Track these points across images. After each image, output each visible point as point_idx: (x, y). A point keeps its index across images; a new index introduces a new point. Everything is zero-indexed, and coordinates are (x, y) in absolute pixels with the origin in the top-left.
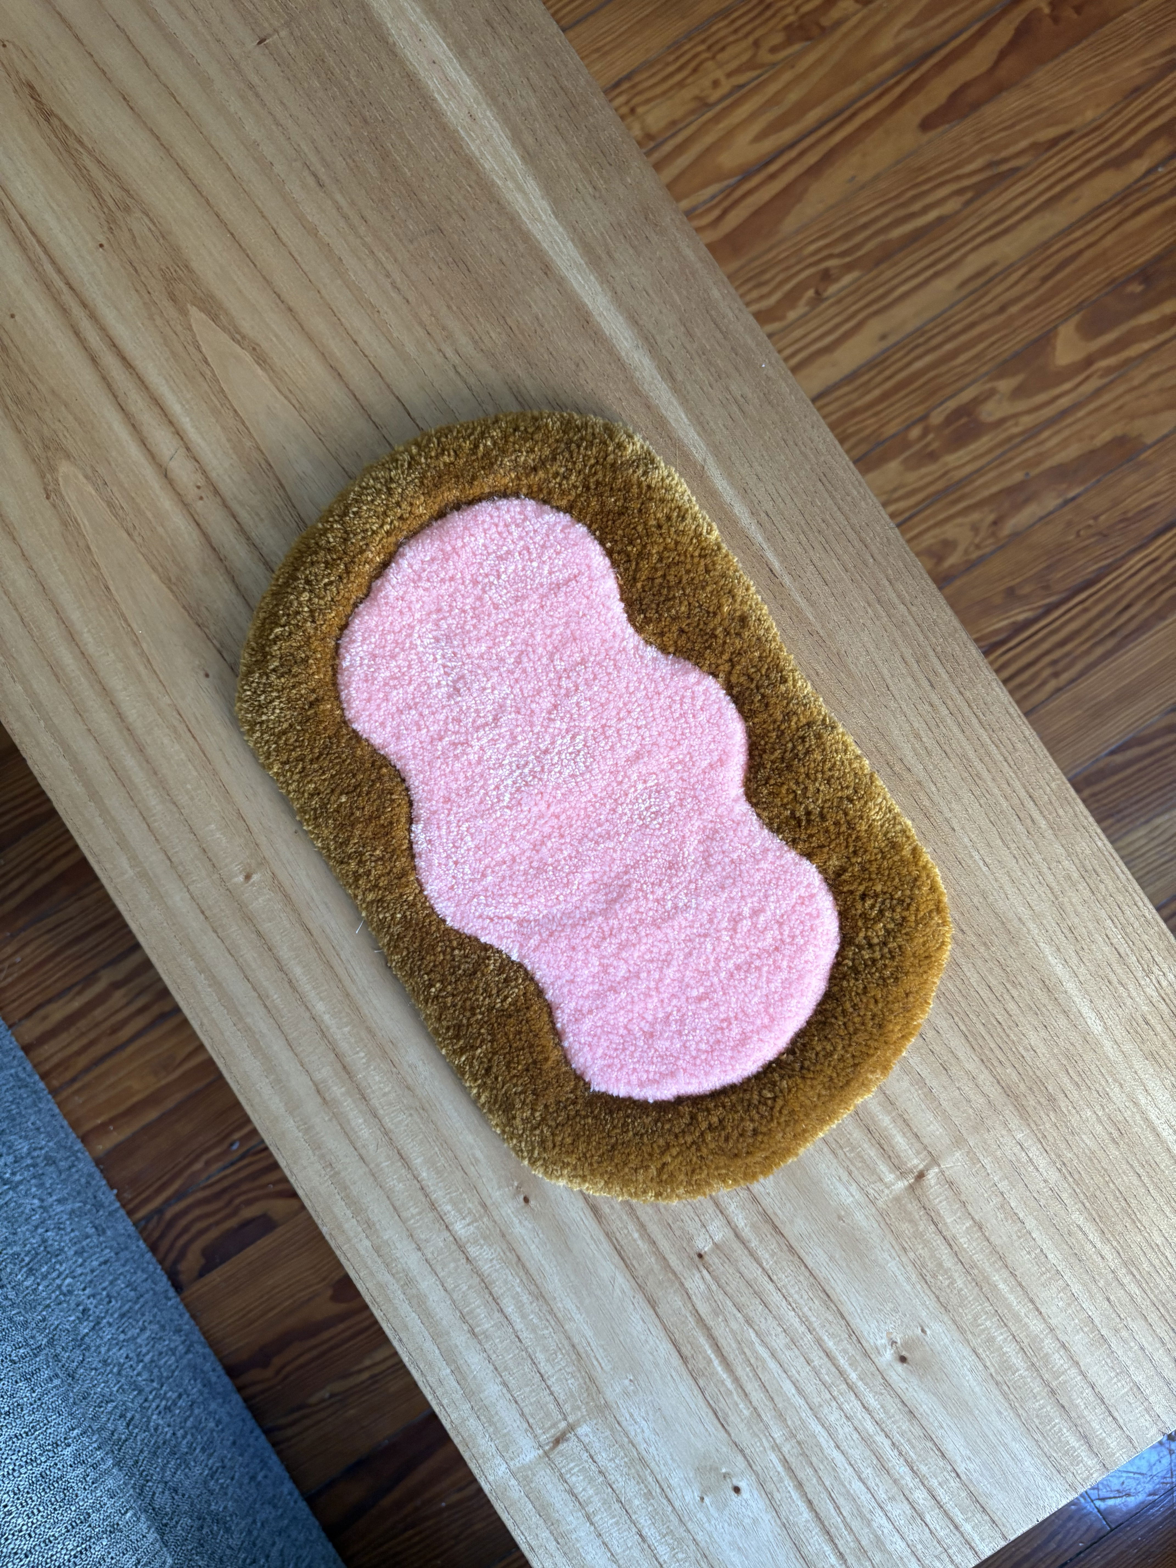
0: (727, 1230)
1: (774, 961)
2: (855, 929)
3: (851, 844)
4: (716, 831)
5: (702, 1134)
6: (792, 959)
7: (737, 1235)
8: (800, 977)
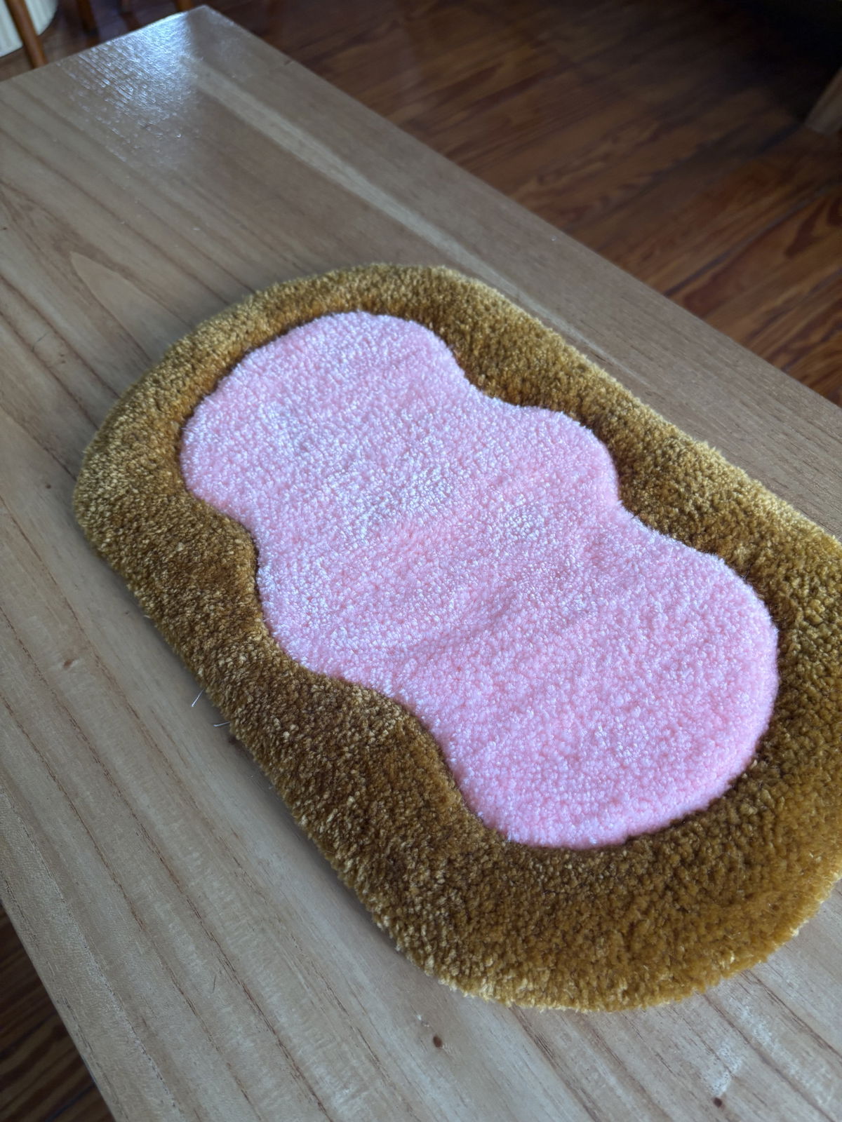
0: (747, 1052)
1: (709, 654)
2: (792, 612)
3: (755, 530)
4: (603, 536)
5: (676, 875)
6: (728, 649)
7: (765, 1059)
8: (746, 668)
